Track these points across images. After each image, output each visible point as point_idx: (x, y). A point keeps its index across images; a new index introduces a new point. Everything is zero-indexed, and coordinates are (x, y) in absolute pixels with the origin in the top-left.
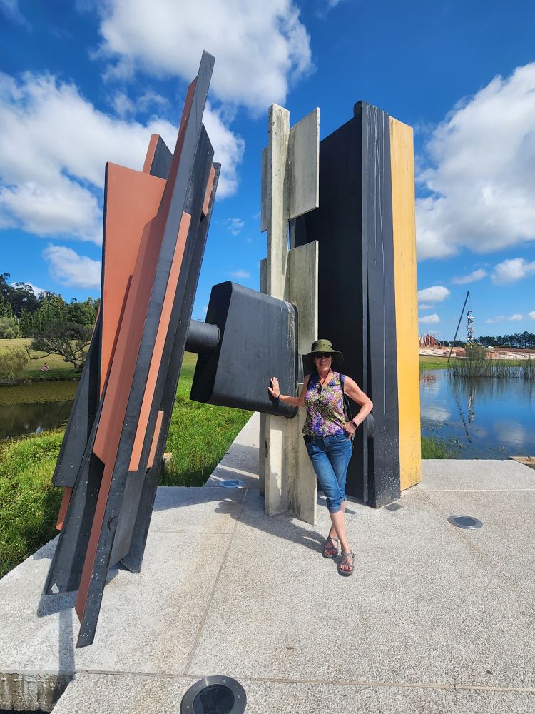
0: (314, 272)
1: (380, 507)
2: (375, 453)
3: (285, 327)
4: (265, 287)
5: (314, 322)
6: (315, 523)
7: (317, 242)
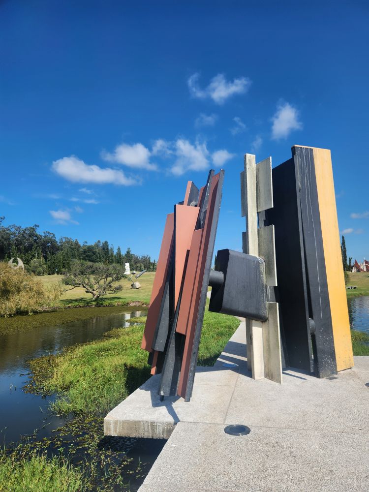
0: (273, 242)
1: (323, 378)
2: (317, 344)
3: (258, 272)
4: (246, 249)
5: (274, 268)
6: (282, 382)
7: (274, 226)
